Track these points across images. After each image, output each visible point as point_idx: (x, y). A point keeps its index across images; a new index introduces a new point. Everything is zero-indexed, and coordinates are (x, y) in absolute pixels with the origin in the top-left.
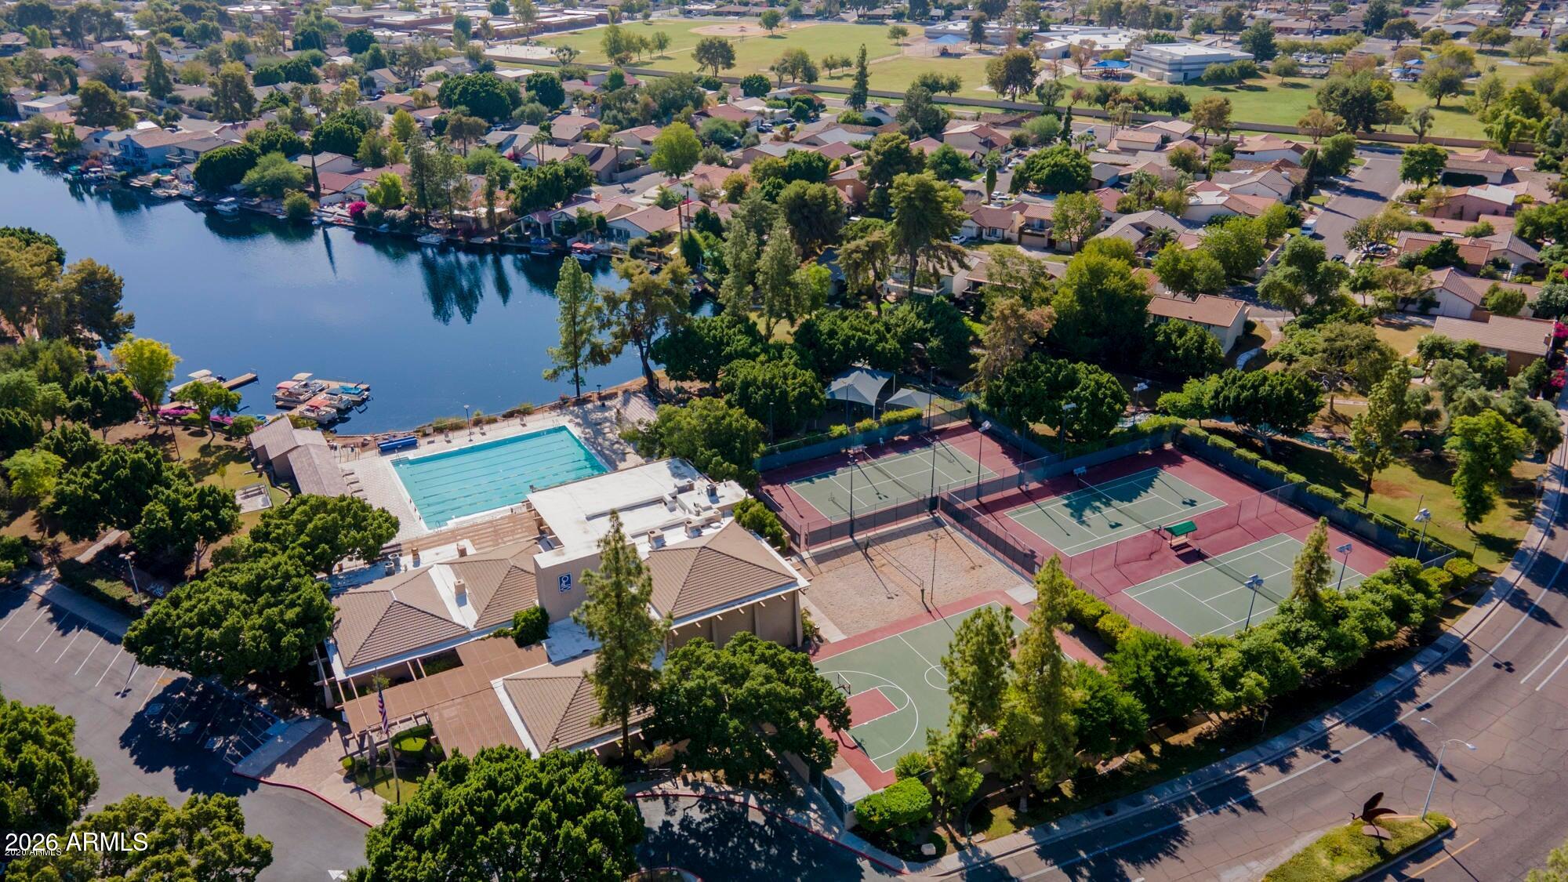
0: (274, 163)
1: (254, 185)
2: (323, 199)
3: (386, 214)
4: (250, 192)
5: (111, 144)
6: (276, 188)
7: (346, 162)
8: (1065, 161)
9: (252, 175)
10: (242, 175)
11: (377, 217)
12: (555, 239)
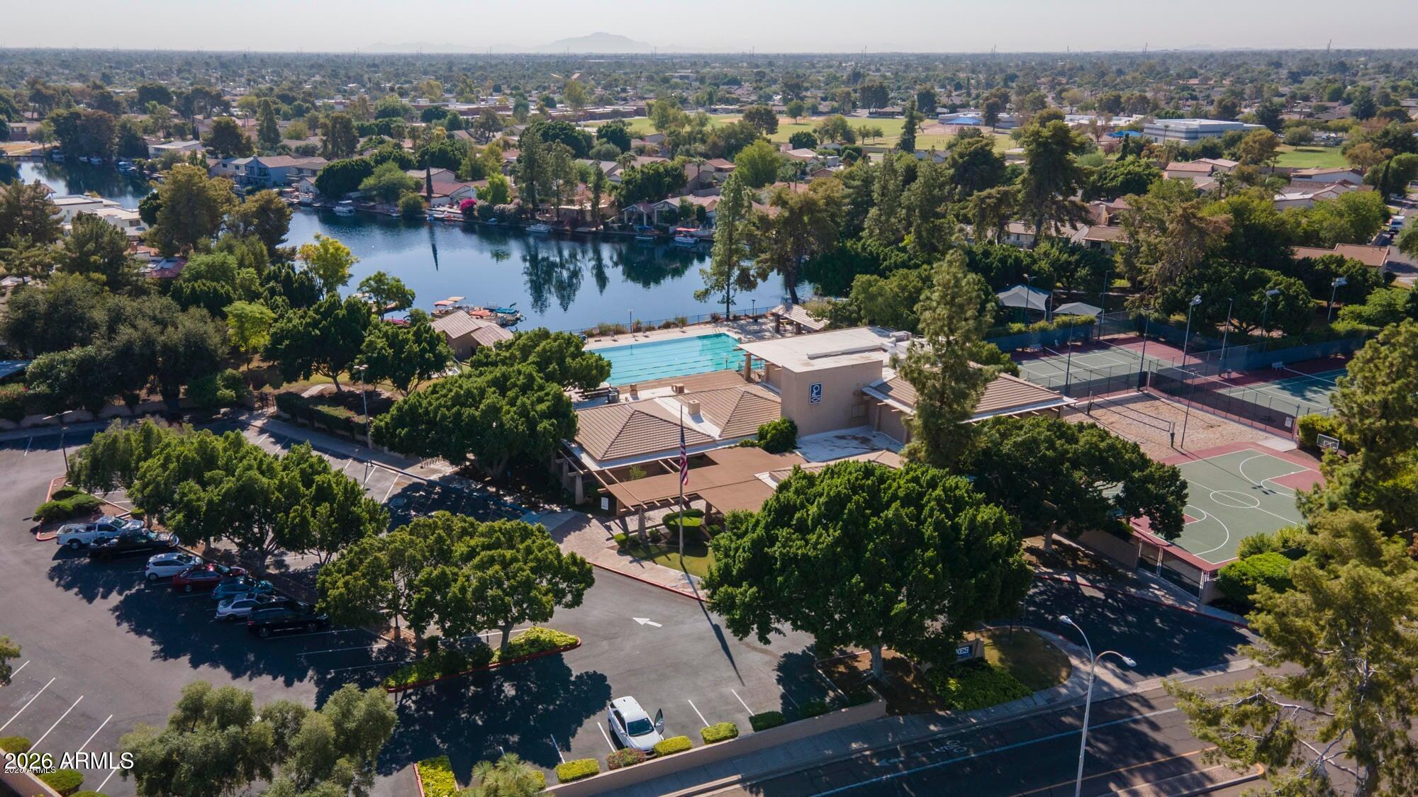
0: (390, 171)
1: (371, 189)
2: (433, 201)
3: (496, 207)
4: (367, 197)
5: (237, 167)
6: (390, 192)
7: (451, 176)
8: (1137, 169)
9: (369, 182)
10: (360, 182)
11: (487, 212)
12: (657, 227)
